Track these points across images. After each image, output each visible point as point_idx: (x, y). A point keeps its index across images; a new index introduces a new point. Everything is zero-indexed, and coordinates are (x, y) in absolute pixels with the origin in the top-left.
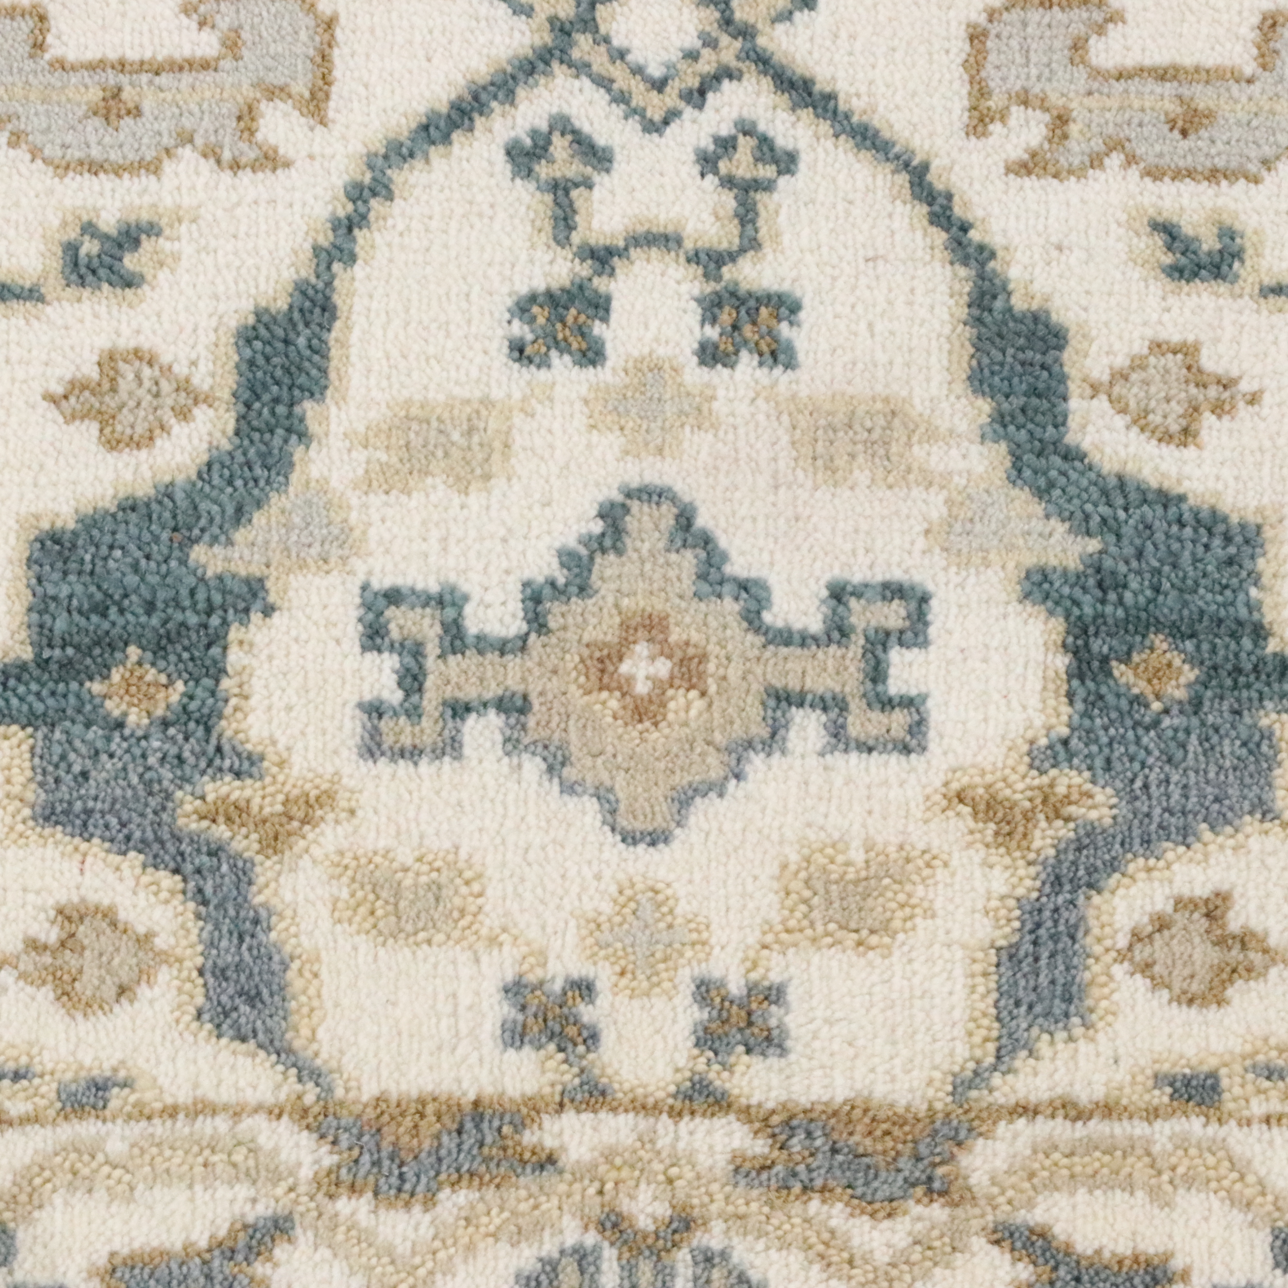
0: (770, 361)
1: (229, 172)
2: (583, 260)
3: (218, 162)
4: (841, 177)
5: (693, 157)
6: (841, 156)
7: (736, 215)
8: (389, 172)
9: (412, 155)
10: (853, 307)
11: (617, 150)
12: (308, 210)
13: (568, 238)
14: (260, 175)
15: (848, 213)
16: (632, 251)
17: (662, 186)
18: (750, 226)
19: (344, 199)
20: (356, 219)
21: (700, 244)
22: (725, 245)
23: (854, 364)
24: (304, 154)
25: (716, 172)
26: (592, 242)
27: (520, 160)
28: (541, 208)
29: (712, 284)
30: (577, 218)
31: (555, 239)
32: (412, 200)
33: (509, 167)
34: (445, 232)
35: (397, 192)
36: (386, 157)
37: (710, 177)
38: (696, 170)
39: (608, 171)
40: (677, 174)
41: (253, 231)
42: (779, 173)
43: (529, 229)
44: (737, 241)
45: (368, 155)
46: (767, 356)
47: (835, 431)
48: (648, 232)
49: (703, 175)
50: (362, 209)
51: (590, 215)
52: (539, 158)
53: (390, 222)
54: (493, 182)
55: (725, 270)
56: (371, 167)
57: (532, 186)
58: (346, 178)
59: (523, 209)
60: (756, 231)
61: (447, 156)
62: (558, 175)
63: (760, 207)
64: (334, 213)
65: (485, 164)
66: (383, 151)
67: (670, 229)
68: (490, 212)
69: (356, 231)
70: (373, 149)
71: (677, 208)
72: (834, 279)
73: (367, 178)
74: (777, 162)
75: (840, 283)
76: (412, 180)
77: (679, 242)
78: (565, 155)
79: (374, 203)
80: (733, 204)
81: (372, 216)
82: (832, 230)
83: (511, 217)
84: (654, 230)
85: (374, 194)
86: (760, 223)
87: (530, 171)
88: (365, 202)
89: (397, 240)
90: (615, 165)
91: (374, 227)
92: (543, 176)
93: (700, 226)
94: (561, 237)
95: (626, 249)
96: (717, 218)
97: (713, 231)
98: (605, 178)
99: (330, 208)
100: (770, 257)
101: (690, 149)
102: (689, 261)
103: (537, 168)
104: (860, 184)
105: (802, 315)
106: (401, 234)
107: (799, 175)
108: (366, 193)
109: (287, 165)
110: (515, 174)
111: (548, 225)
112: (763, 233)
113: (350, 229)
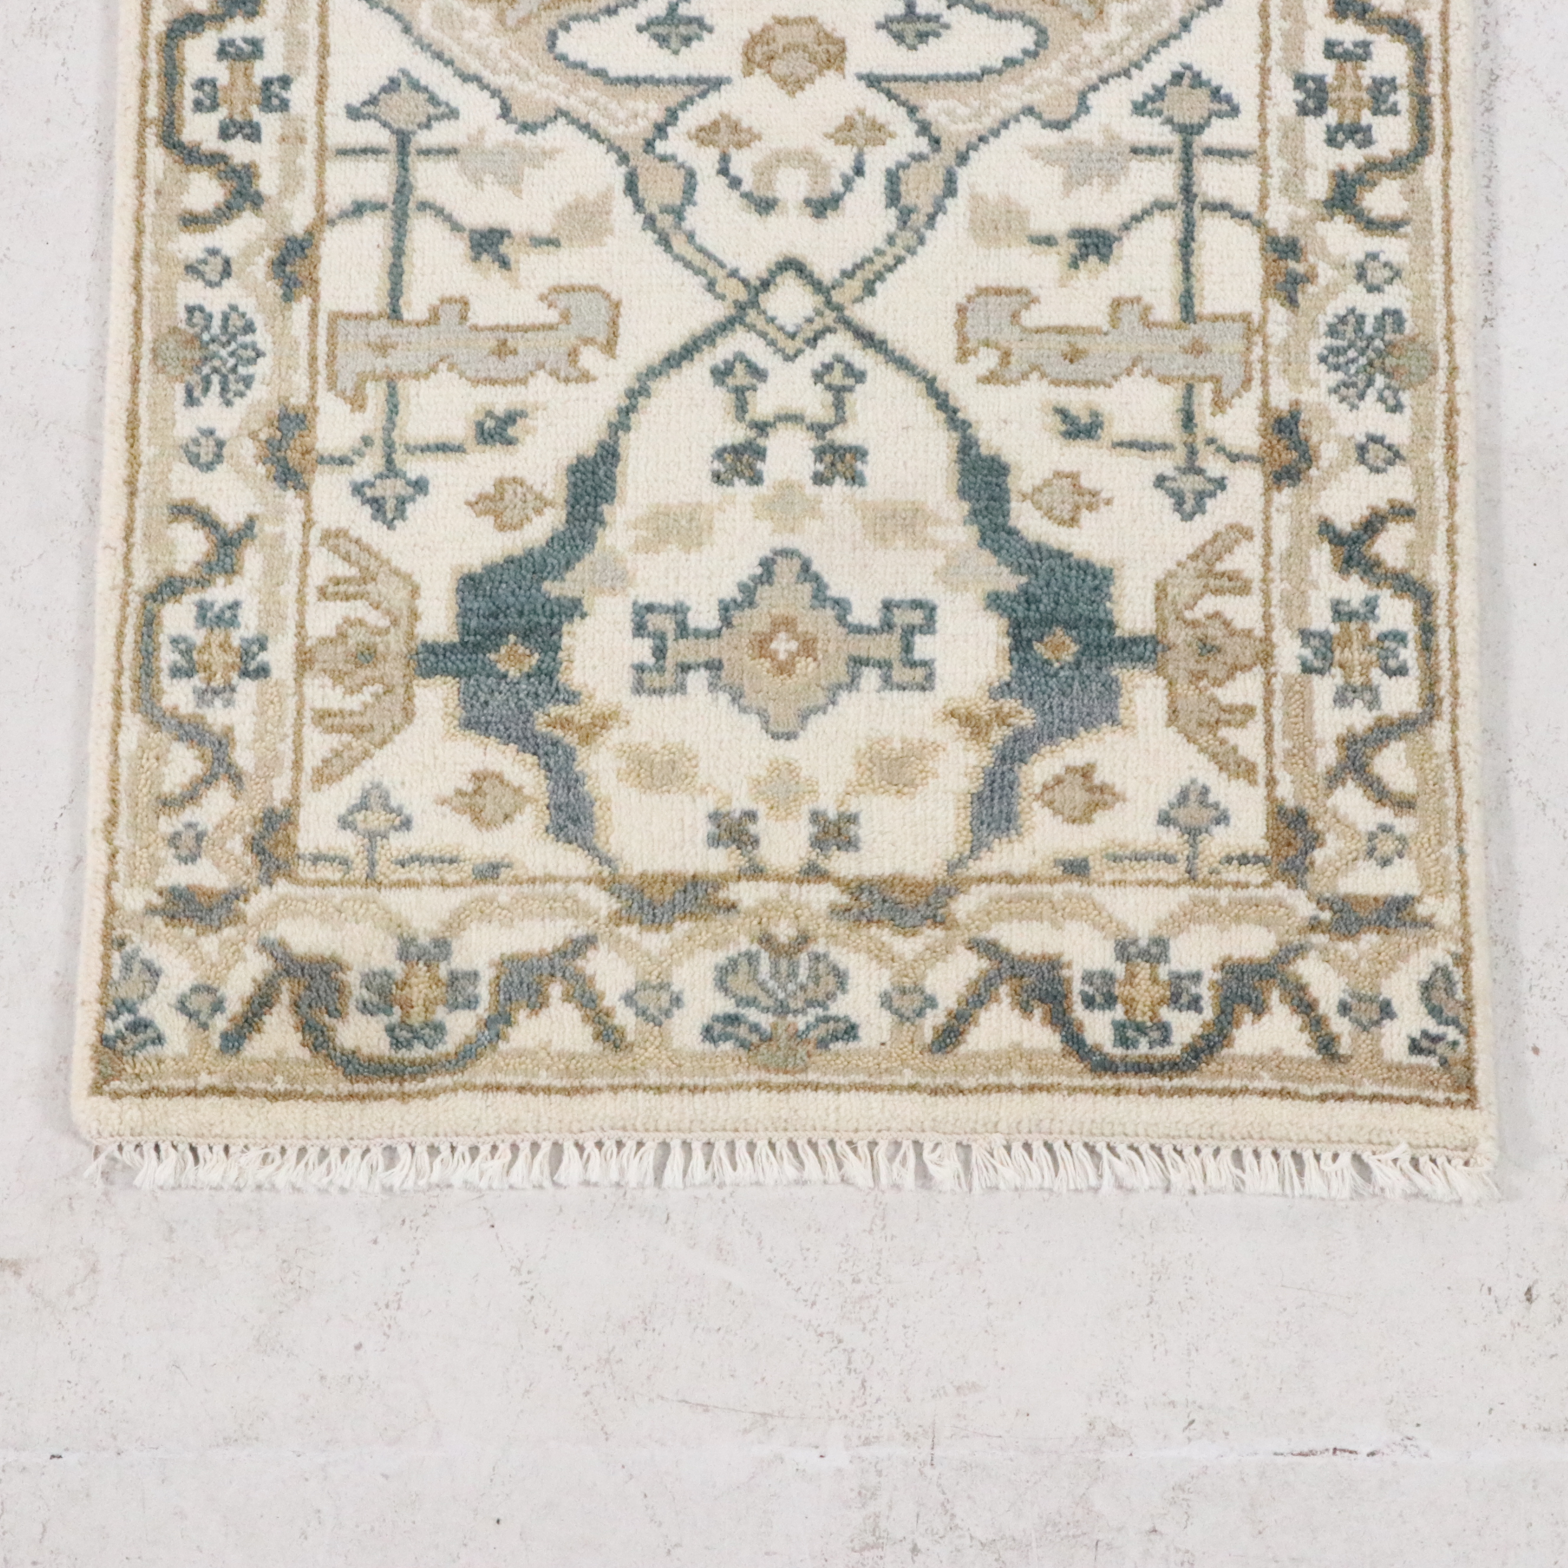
0: (851, 482)
1: (563, 384)
2: (751, 429)
3: (558, 378)
4: (889, 385)
5: (810, 374)
6: (889, 373)
7: (833, 405)
8: (648, 383)
9: (660, 374)
10: (895, 453)
11: (770, 370)
12: (605, 403)
13: (743, 417)
14: (580, 385)
15: (893, 404)
16: (778, 424)
17: (794, 390)
18: (840, 411)
19: (624, 397)
20: (631, 408)
21: (814, 420)
22: (827, 421)
23: (896, 484)
24: (603, 373)
25: (822, 382)
26: (756, 419)
27: (718, 376)
28: (729, 401)
29: (821, 441)
30: (748, 407)
31: (737, 417)
32: (660, 398)
33: (712, 380)
34: (678, 414)
35: (652, 394)
36: (647, 375)
37: (819, 384)
38: (812, 381)
39: (765, 381)
40: (802, 383)
41: (576, 414)
42: (856, 382)
43: (723, 412)
44: (834, 418)
45: (638, 374)
46: (850, 479)
47: (886, 519)
48: (786, 414)
49: (815, 384)
50: (634, 402)
51: (755, 405)
52: (728, 375)
53: (649, 409)
54: (704, 388)
55: (827, 434)
56: (639, 380)
57: (724, 390)
58: (626, 386)
59: (720, 402)
60: (844, 413)
61: (679, 374)
62: (738, 384)
63: (846, 400)
64: (619, 405)
65: (699, 378)
66: (645, 372)
67: (798, 412)
68: (702, 404)
69: (631, 414)
70: (640, 371)
71: (802, 401)
72: (886, 439)
73: (637, 386)
74: (854, 376)
75: (889, 441)
76: (661, 387)
77: (803, 419)
78: (742, 373)
79: (640, 399)
80: (832, 399)
81: (639, 406)
82: (884, 413)
83: (714, 406)
84: (790, 413)
85: (641, 394)
86: (846, 408)
87: (723, 382)
88: (636, 399)
89: (652, 419)
90: (769, 378)
91: (640, 412)
92: (730, 384)
93: (814, 411)
94: (740, 416)
95: (774, 423)
96: (823, 406)
97: (821, 413)
98: (763, 385)
99: (617, 402)
100: (851, 427)
101: (809, 370)
102: (808, 429)
103: (727, 380)
104: (899, 388)
105: (869, 458)
106: (655, 416)
107: (867, 384)
108: (636, 394)
109: (594, 379)
110: (716, 384)
111: (733, 411)
112: (847, 414)
113: (627, 413)
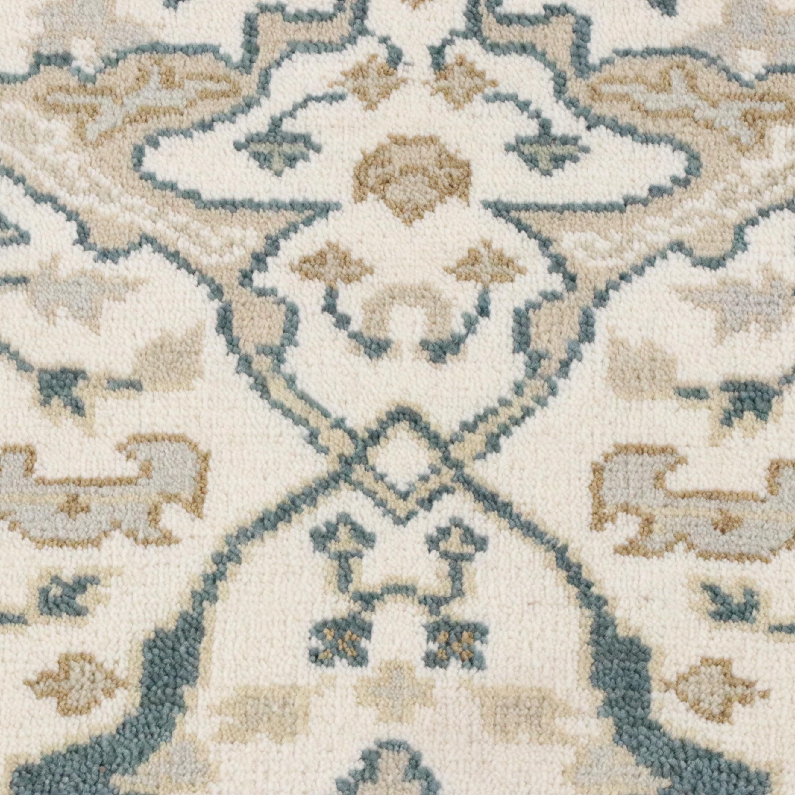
0: (469, 665)
1: (142, 546)
2: (355, 601)
3: (136, 540)
4: (514, 554)
5: (424, 540)
6: (514, 541)
7: (449, 575)
8: (239, 546)
9: (253, 536)
10: (520, 632)
11: (378, 535)
12: (189, 569)
13: (346, 588)
14: (161, 548)
15: (518, 576)
16: (386, 596)
17: (405, 557)
18: (457, 583)
19: (211, 563)
20: (219, 575)
21: (427, 592)
22: (442, 594)
23: (520, 667)
24: (188, 535)
25: (438, 549)
26: (362, 590)
27: (320, 540)
28: (331, 569)
29: (434, 617)
30: (353, 576)
31: (339, 588)
32: (252, 564)
33: (312, 544)
34: (272, 583)
35: (243, 559)
36: (237, 537)
37: (434, 552)
38: (426, 547)
39: (372, 547)
40: (414, 549)
41: (155, 582)
42: (476, 550)
43: (323, 582)
44: (450, 591)
45: (227, 537)
46: (467, 662)
47: (508, 708)
48: (396, 584)
49: (430, 551)
50: (222, 569)
51: (361, 574)
52: (331, 539)
53: (239, 577)
54: (302, 553)
55: (442, 608)
56: (228, 544)
57: (326, 556)
58: (213, 550)
59: (320, 570)
60: (462, 585)
61: (274, 537)
62: (342, 549)
63: (464, 570)
64: (204, 571)
65: (297, 542)
66: (235, 534)
67: (409, 583)
68: (300, 571)
69: (218, 582)
70: (230, 532)
71: (414, 570)
72: (509, 615)
73: (226, 550)
74: (475, 544)
75: (512, 618)
76: (253, 551)
77: (414, 591)
78: (346, 537)
79: (229, 565)
80: (448, 568)
81: (228, 573)
82: (508, 586)
83: (313, 574)
84: (400, 583)
85: (230, 560)
86: (464, 580)
87: (325, 547)
88: (224, 564)
89: (243, 587)
90: (377, 544)
91: (229, 580)
92: (333, 550)
93: (427, 581)
94: (343, 587)
95: (382, 595)
96: (438, 577)
97: (435, 584)
98: (370, 552)
99: (202, 568)
100: (470, 601)
101: (422, 535)
102: (420, 602)
103: (329, 545)
104: (525, 558)
105: (489, 637)
106: (245, 584)
107: (489, 552)
108: (225, 559)
109: (177, 542)
110: (315, 549)
111: (335, 580)
112: (466, 586)
113: (214, 581)
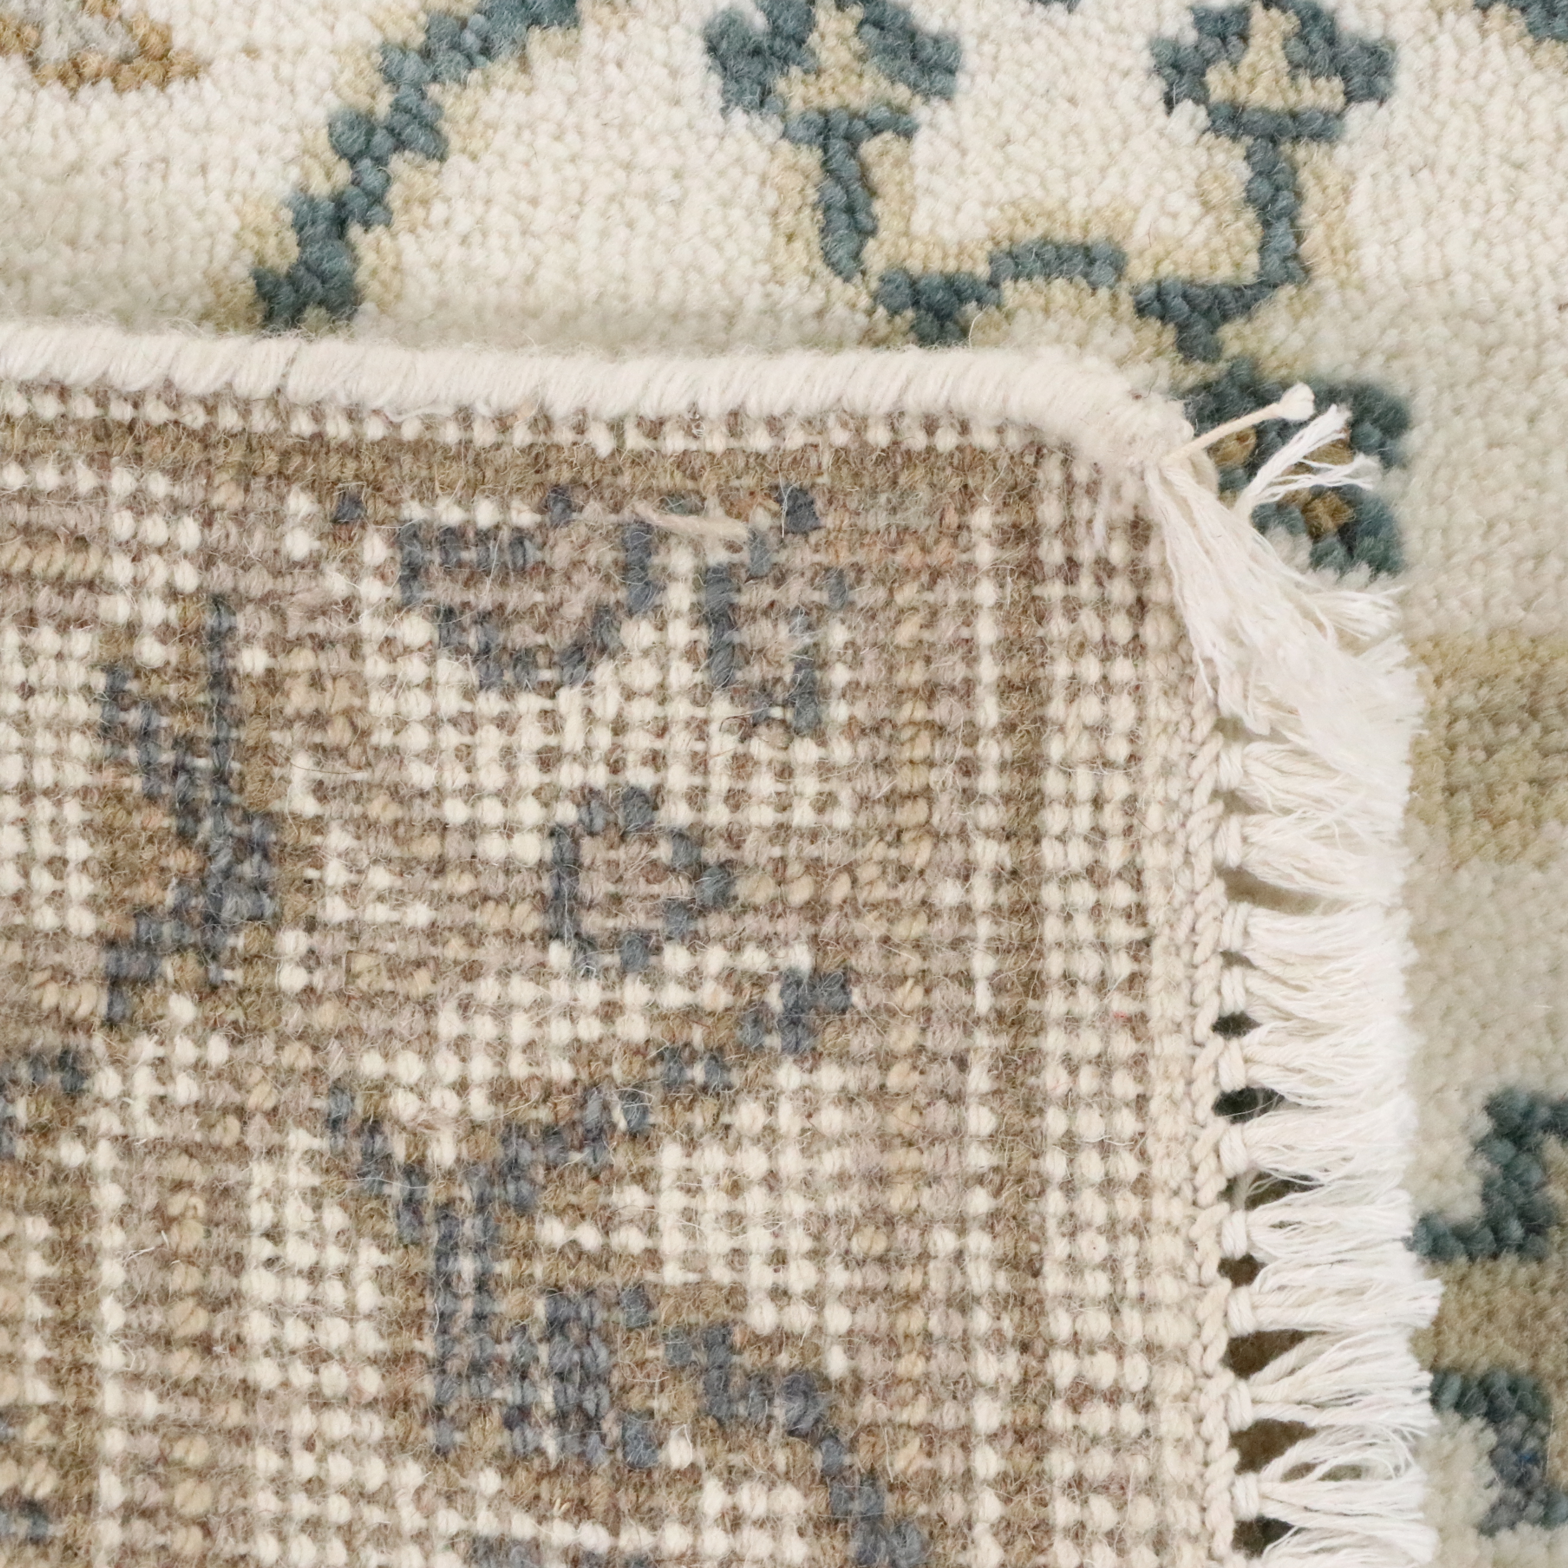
0: (1340, 552)
1: (57, 88)
2: (894, 312)
3: (34, 64)
4: (1497, 107)
5: (1146, 60)
6: (1497, 56)
7: (1250, 199)
8: (434, 90)
9: (486, 51)
10: (1532, 419)
11: (969, 43)
12: (242, 179)
13: (856, 256)
14: (132, 98)
15: (1511, 188)
16: (1008, 289)
17: (1075, 129)
18: (1281, 227)
19: (329, 156)
20: (358, 203)
21: (1166, 268)
22: (1224, 273)
23: (1540, 558)
24: (232, 43)
25: (1201, 97)
26: (915, 266)
27: (742, 65)
28: (794, 181)
29: (1200, 366)
30: (877, 207)
31: (826, 256)
32: (488, 160)
33: (716, 81)
34: (569, 237)
35: (455, 142)
36: (426, 54)
37: (1186, 108)
38: (1156, 88)
39: (946, 95)
40: (1110, 96)
41: (116, 230)
42: (1350, 97)
43: (765, 233)
44: (1253, 260)
45: (385, 48)
46: (1331, 540)
47: (1497, 723)
48: (1045, 240)
49: (1170, 103)
50: (372, 179)
51: (909, 200)
52: (786, 60)
53: (438, 211)
54: (679, 117)
55: (1227, 331)
56: (392, 78)
57: (770, 129)
58: (333, 102)
59: (751, 183)
60: (1299, 238)
61: (570, 52)
62: (831, 102)
63: (1305, 176)
64: (303, 189)
65: (660, 74)
66: (419, 39)
67: (1097, 233)
68: (674, 191)
69: (355, 231)
70: (397, 36)
71: (1112, 182)
72: (1487, 351)
73: (383, 105)
74: (1344, 72)
75: (1501, 361)
76: (490, 110)
77: (1118, 264)
78: (845, 57)
79: (398, 164)
80: (1245, 172)
81: (395, 196)
82: (1477, 235)
83: (725, 203)
84: (1059, 235)
85: (401, 145)
86: (1308, 216)
87: (766, 92)
88: (380, 161)
89: (455, 253)
90: (962, 80)
91: (400, 221)
92: (796, 105)
93: (1165, 225)
94: (841, 253)
95: (994, 283)
96: (1207, 207)
97: (1199, 235)
98: (943, 112)
99: (294, 173)
100: (1333, 300)
101: (1140, 41)
102: (1141, 310)
103: (781, 85)
104: (1541, 124)
105: (1413, 440)
106: (464, 240)
107: (1396, 102)
108: (381, 138)
109: (193, 72)
110: (730, 101)
111: (809, 224)
112: (1314, 242)
113: (340, 224)
